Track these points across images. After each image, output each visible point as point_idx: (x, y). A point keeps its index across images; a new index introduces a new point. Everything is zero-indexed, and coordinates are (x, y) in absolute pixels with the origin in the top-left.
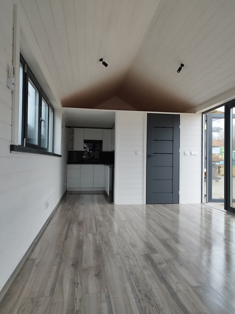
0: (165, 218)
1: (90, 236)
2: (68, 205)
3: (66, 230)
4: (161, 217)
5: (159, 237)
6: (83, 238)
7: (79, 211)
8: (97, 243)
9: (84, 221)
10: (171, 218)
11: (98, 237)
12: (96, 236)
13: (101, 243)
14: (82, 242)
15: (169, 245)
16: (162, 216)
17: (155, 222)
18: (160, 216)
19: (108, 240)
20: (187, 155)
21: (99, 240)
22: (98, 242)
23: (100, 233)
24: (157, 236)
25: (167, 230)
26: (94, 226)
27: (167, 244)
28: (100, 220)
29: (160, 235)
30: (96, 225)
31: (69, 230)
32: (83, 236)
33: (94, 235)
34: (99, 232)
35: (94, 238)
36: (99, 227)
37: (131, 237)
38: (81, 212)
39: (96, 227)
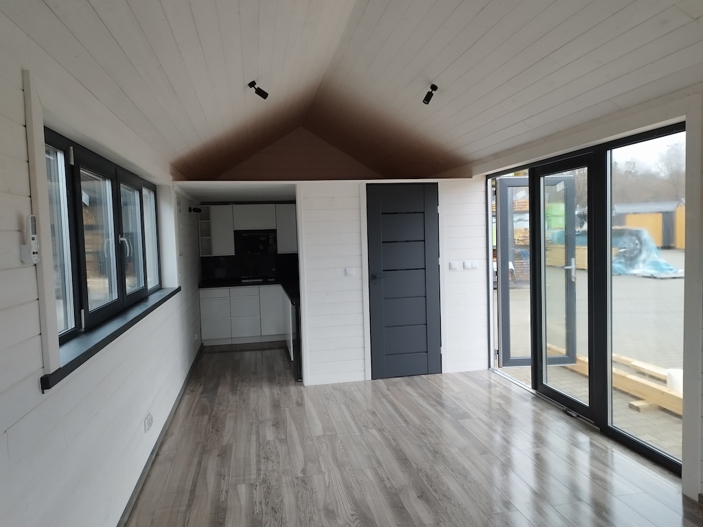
0: (406, 421)
1: (243, 489)
2: (202, 394)
3: (193, 475)
4: (399, 419)
5: (387, 482)
6: (226, 500)
7: (224, 412)
8: (256, 513)
9: (234, 446)
10: (418, 422)
11: (258, 495)
12: (255, 491)
13: (264, 512)
14: (225, 510)
15: (403, 508)
16: (401, 415)
17: (384, 436)
18: (397, 416)
19: (280, 500)
20: (455, 269)
21: (261, 503)
22: (257, 510)
23: (264, 481)
24: (383, 481)
25: (406, 459)
26: (253, 460)
27: (401, 502)
28: (268, 440)
29: (388, 478)
30: (258, 456)
31: (199, 478)
32: (227, 492)
33: (252, 486)
34: (262, 476)
35: (251, 498)
36: (263, 460)
37: (328, 488)
38: (228, 416)
39: (258, 462)
